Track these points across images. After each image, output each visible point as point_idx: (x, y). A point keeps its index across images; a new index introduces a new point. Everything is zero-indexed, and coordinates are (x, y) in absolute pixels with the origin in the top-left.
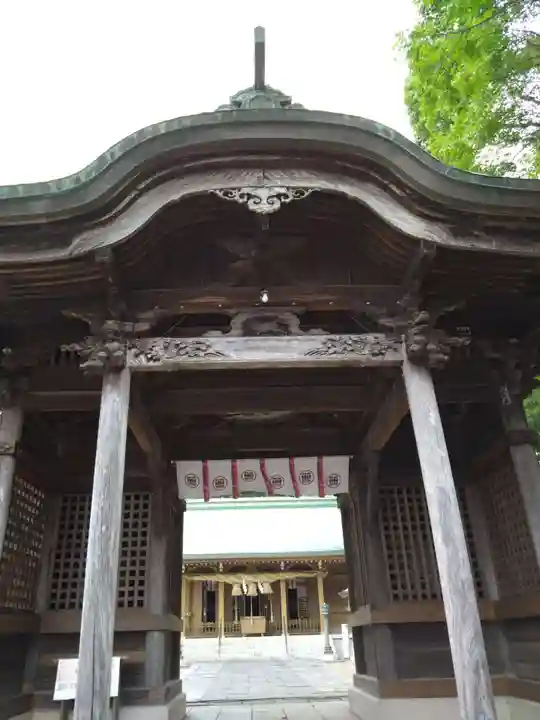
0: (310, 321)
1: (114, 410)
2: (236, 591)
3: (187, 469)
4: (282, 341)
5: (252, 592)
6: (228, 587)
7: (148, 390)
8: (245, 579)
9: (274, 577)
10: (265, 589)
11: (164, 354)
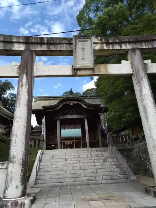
3: (62, 126)
4: (73, 116)
8: (68, 141)
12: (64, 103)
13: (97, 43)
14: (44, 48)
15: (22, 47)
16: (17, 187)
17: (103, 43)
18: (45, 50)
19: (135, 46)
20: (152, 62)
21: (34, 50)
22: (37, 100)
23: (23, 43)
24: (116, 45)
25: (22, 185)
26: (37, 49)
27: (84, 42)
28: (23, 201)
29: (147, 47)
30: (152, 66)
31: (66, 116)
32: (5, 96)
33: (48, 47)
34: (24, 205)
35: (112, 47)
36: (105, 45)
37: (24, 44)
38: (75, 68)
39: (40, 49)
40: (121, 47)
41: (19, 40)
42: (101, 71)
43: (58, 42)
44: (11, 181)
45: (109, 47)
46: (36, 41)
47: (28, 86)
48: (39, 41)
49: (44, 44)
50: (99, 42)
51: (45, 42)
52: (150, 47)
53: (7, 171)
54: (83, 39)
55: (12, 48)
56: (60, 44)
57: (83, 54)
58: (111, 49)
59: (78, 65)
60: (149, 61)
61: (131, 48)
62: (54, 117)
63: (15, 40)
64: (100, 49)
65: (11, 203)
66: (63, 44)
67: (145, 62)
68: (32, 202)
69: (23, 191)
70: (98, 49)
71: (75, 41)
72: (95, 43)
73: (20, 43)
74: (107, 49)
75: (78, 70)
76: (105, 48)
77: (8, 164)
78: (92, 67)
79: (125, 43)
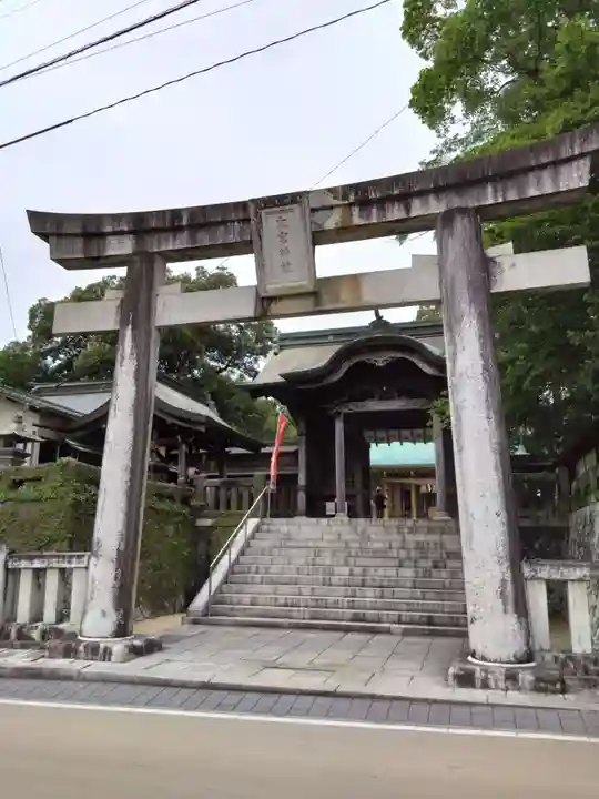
1: (339, 426)
2: (423, 489)
4: (391, 402)
6: (418, 487)
11: (353, 408)
12: (355, 360)
13: (331, 208)
15: (127, 247)
16: (104, 614)
17: (351, 205)
18: (185, 246)
19: (457, 202)
20: (515, 253)
21: (156, 250)
22: (281, 348)
23: (129, 232)
24: (393, 206)
25: (117, 610)
26: (163, 248)
27: (284, 216)
28: (109, 645)
29: (500, 200)
30: (514, 265)
31: (367, 402)
33: (193, 238)
34: (111, 653)
35: (379, 216)
36: (356, 211)
37: (131, 236)
38: (264, 294)
39: (171, 248)
40: (408, 210)
41: (119, 225)
43: (219, 219)
45: (369, 217)
46: (161, 225)
48: (168, 223)
49: (180, 229)
50: (335, 202)
51: (185, 223)
52: (512, 196)
53: (87, 576)
54: (278, 206)
55: (104, 250)
56: (224, 223)
57: (284, 252)
58: (374, 220)
59: (268, 287)
60: (507, 248)
61: (443, 208)
62: (325, 406)
63: (108, 229)
64: (340, 226)
65: (86, 647)
66: (233, 221)
67: (491, 252)
68: (136, 652)
69: (119, 625)
70: (333, 226)
71: (257, 214)
72: (324, 208)
73: (122, 233)
74: (362, 222)
75: (271, 299)
76: (357, 220)
77: (89, 558)
78: (311, 288)
79: (422, 194)
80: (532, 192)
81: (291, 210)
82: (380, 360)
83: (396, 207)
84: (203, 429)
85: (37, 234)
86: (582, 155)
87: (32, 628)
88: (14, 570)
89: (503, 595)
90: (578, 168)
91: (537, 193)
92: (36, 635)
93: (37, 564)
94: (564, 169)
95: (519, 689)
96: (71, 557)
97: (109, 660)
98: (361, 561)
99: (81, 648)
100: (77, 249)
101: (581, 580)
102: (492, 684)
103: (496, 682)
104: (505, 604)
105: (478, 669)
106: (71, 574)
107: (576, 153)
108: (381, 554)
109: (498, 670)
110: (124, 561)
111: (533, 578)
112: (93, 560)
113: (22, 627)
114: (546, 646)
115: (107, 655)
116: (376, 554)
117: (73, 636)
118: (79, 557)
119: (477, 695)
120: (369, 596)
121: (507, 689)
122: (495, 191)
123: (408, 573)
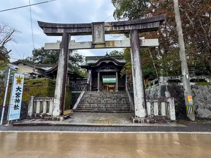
0: (111, 68)
1: (99, 74)
3: (103, 76)
4: (108, 70)
5: (111, 87)
6: (108, 86)
7: (100, 73)
8: (110, 85)
9: (114, 85)
10: (114, 87)
11: (101, 71)
12: (102, 62)
13: (109, 26)
14: (75, 31)
15: (62, 31)
16: (58, 111)
17: (113, 26)
19: (134, 28)
20: (145, 39)
21: (69, 32)
23: (63, 28)
24: (121, 27)
25: (60, 110)
26: (71, 32)
27: (99, 27)
28: (60, 118)
29: (143, 28)
30: (145, 41)
31: (104, 70)
32: (72, 55)
33: (78, 30)
34: (60, 119)
35: (118, 29)
38: (93, 43)
39: (73, 32)
40: (124, 28)
41: (60, 26)
42: (110, 45)
44: (55, 108)
45: (116, 29)
46: (70, 27)
47: (65, 55)
48: (72, 27)
49: (75, 28)
52: (145, 28)
53: (53, 103)
54: (98, 24)
55: (57, 32)
56: (85, 28)
57: (98, 35)
58: (117, 30)
59: (95, 42)
60: (143, 38)
61: (131, 29)
62: (96, 70)
63: (58, 27)
65: (54, 118)
66: (87, 27)
67: (141, 38)
68: (65, 119)
69: (61, 113)
70: (109, 30)
71: (93, 26)
72: (107, 26)
73: (61, 28)
74: (115, 30)
75: (95, 44)
76: (114, 30)
77: (54, 99)
78: (104, 43)
79: (128, 25)
80: (149, 27)
81: (100, 26)
82: (107, 62)
83: (122, 28)
84: (73, 73)
85: (40, 26)
86: (158, 21)
87: (40, 114)
88: (35, 102)
89: (143, 105)
90: (157, 23)
91: (150, 28)
92: (41, 116)
93: (41, 100)
94: (155, 23)
95: (147, 123)
96: (49, 99)
97: (60, 121)
98: (106, 99)
99: (53, 118)
100: (50, 31)
101: (157, 102)
102: (142, 122)
103: (142, 121)
104: (143, 107)
105: (139, 119)
106: (49, 102)
107: (157, 20)
108: (110, 98)
109: (143, 119)
110: (62, 99)
111: (148, 102)
112: (55, 99)
113: (38, 114)
114: (150, 114)
115: (59, 120)
116: (108, 98)
117: (50, 116)
118: (51, 99)
119: (139, 125)
120: (109, 106)
121: (144, 123)
122: (142, 26)
123: (115, 101)
